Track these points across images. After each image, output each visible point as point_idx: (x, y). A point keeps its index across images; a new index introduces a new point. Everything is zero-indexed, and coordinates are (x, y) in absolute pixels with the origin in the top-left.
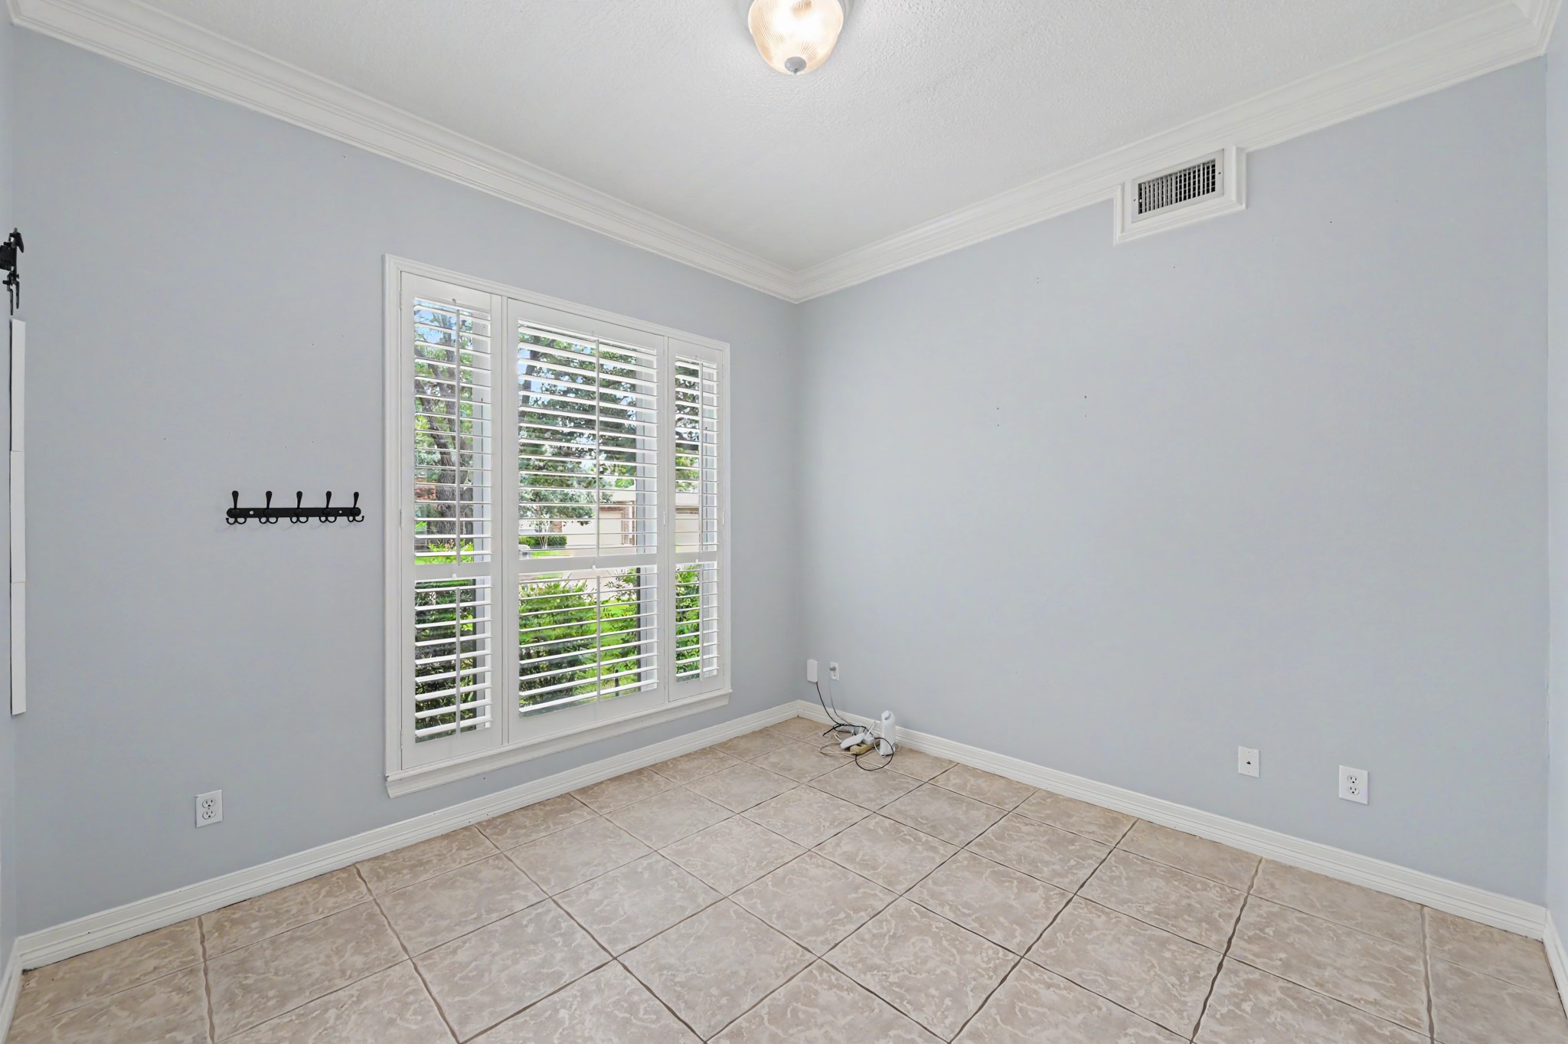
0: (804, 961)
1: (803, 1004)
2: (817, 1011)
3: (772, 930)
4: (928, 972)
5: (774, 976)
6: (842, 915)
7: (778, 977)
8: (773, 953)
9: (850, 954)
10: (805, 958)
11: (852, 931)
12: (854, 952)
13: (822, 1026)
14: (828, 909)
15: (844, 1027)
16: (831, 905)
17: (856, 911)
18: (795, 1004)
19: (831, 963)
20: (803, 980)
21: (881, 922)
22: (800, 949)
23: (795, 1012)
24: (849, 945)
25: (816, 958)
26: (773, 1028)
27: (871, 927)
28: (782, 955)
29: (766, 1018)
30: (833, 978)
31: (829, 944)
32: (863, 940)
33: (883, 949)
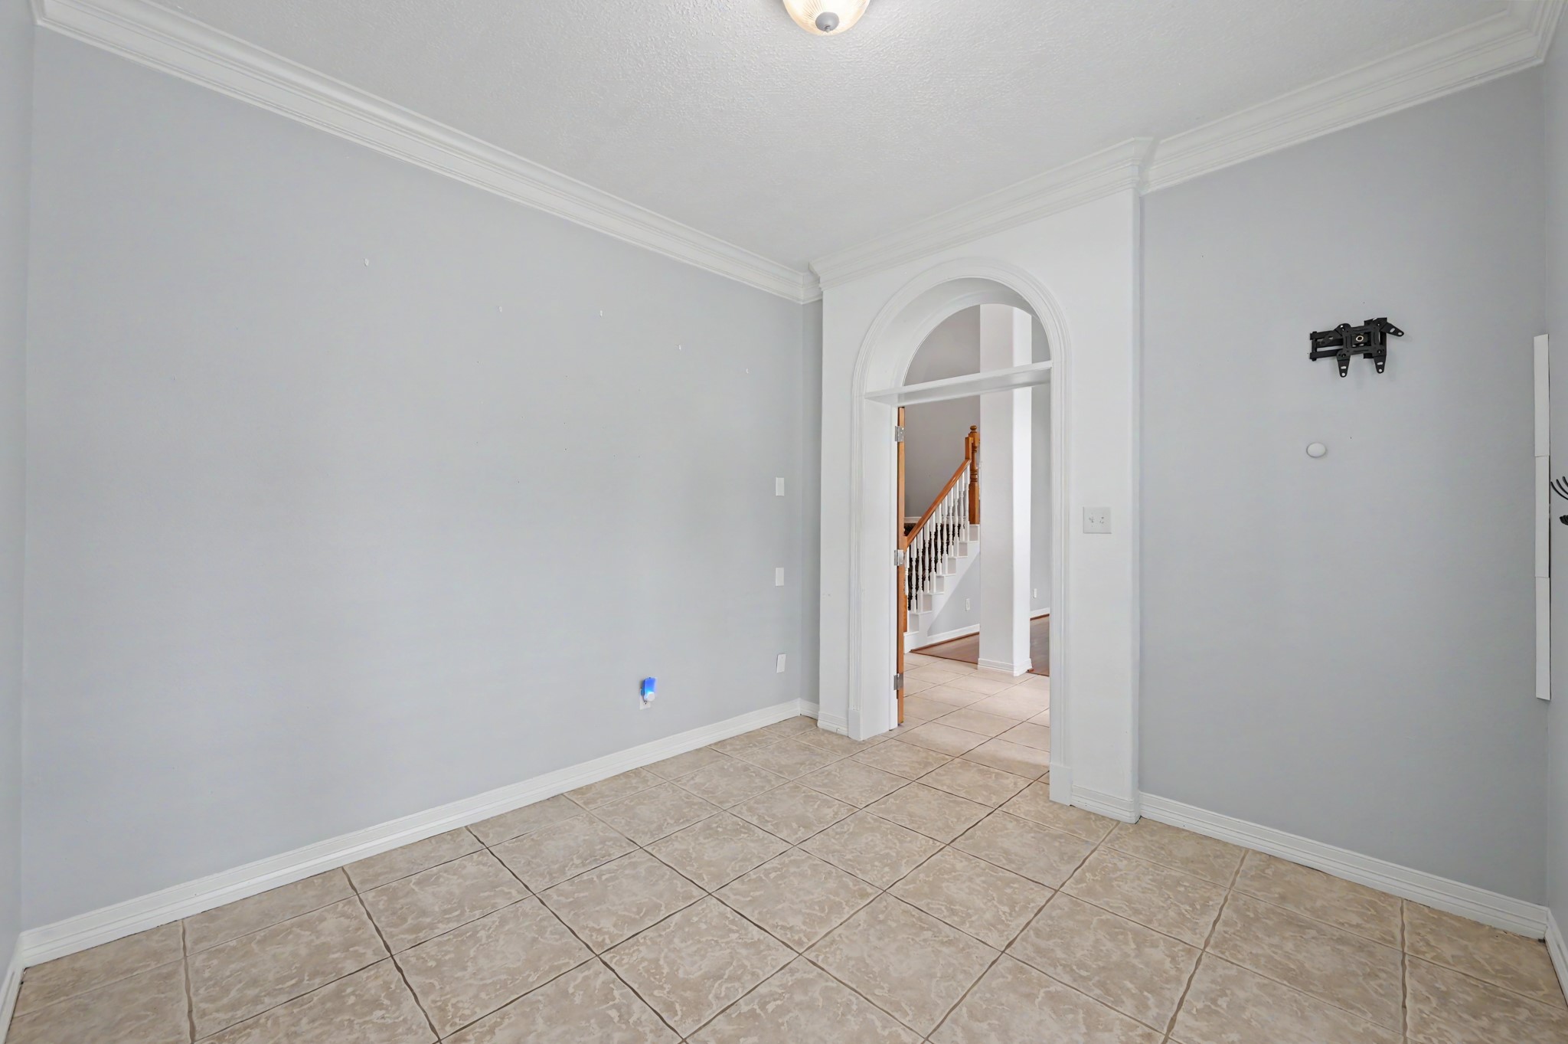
0: (815, 951)
1: (816, 915)
2: (803, 911)
3: (854, 986)
4: (699, 942)
5: (843, 936)
6: (771, 1007)
7: (840, 935)
8: (849, 959)
9: (769, 958)
10: (815, 954)
11: (762, 985)
12: (765, 961)
13: (801, 902)
14: (787, 1018)
15: (784, 901)
16: (783, 1024)
17: (753, 1015)
18: (823, 915)
19: (789, 949)
20: (816, 933)
21: (727, 997)
22: (819, 964)
23: (822, 910)
24: (769, 968)
25: (805, 954)
26: (837, 899)
27: (740, 990)
28: (838, 957)
29: (844, 906)
30: (789, 936)
31: (791, 969)
32: (753, 974)
33: (734, 964)
